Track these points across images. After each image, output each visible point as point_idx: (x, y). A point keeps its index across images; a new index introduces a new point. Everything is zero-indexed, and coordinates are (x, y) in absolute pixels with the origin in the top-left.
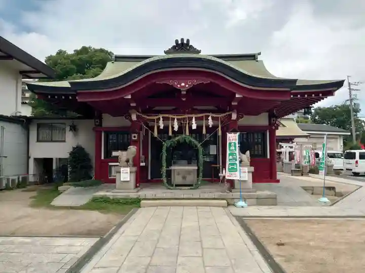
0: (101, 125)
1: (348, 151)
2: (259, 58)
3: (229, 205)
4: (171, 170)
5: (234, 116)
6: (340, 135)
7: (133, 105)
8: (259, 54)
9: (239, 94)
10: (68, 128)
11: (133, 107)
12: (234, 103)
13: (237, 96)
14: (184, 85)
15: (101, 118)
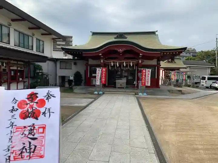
0: (88, 63)
1: (203, 76)
2: (157, 33)
3: (135, 94)
4: (116, 82)
5: (140, 62)
6: (209, 67)
7: (102, 57)
8: (157, 31)
9: (141, 54)
10: (73, 64)
11: (102, 58)
12: (140, 57)
13: (140, 54)
14: (120, 50)
15: (88, 61)
